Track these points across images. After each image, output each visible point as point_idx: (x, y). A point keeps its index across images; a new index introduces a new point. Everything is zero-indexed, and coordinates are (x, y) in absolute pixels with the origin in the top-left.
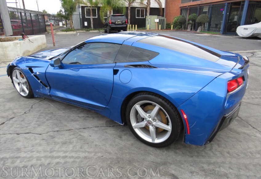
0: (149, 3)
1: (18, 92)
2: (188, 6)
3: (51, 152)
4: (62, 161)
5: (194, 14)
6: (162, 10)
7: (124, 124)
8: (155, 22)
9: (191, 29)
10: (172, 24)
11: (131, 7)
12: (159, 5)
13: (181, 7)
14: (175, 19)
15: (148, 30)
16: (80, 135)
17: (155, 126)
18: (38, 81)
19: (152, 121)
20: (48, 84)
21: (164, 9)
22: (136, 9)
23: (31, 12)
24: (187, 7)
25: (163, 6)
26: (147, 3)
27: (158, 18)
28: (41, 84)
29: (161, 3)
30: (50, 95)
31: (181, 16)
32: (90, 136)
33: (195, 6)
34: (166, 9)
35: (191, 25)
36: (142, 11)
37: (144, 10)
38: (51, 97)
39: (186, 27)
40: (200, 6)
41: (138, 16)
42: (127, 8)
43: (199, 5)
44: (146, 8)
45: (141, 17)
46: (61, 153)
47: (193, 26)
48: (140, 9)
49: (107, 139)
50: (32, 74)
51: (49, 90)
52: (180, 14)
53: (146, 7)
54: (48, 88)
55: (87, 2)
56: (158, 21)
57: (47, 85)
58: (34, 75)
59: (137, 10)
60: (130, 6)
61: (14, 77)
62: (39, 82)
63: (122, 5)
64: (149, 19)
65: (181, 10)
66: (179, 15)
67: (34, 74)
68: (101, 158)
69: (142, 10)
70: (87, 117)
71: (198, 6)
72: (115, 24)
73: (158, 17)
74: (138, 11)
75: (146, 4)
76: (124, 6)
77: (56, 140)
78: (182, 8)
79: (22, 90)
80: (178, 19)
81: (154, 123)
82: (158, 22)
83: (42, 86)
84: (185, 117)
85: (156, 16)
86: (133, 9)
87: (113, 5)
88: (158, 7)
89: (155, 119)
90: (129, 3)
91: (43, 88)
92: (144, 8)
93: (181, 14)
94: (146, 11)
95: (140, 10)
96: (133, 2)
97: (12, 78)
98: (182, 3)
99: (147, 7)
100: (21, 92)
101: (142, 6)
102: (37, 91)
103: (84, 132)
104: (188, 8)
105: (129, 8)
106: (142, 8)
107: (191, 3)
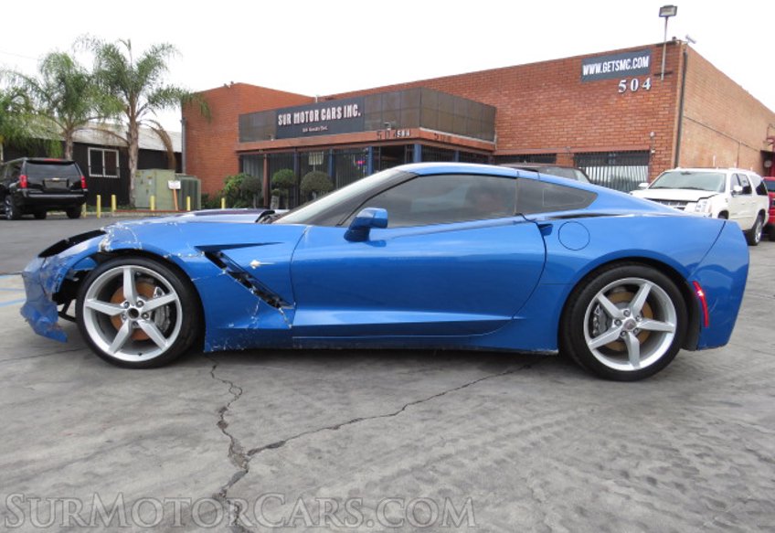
0: (134, 136)
2: (264, 150)
5: (287, 170)
6: (174, 159)
8: (171, 187)
10: (222, 197)
11: (73, 143)
12: (165, 143)
13: (239, 152)
14: (231, 181)
15: (151, 212)
21: (178, 155)
22: (89, 149)
24: (262, 152)
25: (177, 146)
26: (129, 135)
27: (177, 179)
28: (260, 298)
30: (292, 328)
31: (242, 176)
33: (284, 151)
34: (187, 157)
35: (278, 199)
36: (111, 157)
37: (116, 153)
40: (299, 150)
41: (97, 169)
42: (63, 143)
43: (297, 148)
44: (124, 150)
45: (107, 174)
48: (103, 150)
52: (237, 171)
53: (125, 146)
56: (179, 187)
58: (230, 272)
59: (92, 151)
62: (252, 292)
64: (150, 178)
65: (241, 160)
67: (229, 269)
69: (111, 152)
71: (294, 150)
72: (41, 188)
73: (178, 174)
74: (96, 156)
75: (126, 138)
76: (55, 138)
78: (243, 154)
80: (239, 182)
82: (177, 190)
83: (261, 304)
85: (171, 173)
86: (80, 147)
88: (162, 150)
91: (262, 311)
92: (118, 148)
94: (124, 157)
95: (101, 152)
98: (241, 141)
99: (129, 145)
101: (110, 143)
104: (262, 155)
105: (70, 144)
106: (110, 147)
107: (273, 143)
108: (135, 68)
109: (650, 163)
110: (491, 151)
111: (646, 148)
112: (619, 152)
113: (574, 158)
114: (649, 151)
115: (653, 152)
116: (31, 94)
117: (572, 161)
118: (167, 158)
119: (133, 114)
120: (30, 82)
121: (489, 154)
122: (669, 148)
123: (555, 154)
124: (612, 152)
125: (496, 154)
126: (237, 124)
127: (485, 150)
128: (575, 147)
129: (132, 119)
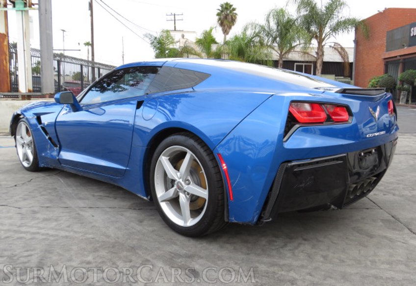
0: (320, 54)
1: (20, 161)
2: (400, 56)
3: (20, 226)
4: (29, 236)
5: (411, 71)
6: (347, 67)
7: (149, 197)
9: (407, 101)
11: (284, 61)
12: (342, 57)
13: (385, 59)
14: (373, 81)
16: (78, 214)
17: (188, 194)
18: (46, 136)
19: (183, 183)
20: (59, 141)
21: (351, 64)
22: (295, 64)
23: (100, 66)
24: (399, 58)
25: (351, 59)
26: (317, 53)
28: (49, 141)
29: (347, 53)
30: (58, 159)
31: (386, 76)
32: (93, 216)
33: (411, 56)
34: (355, 64)
35: (405, 93)
36: (308, 68)
37: (311, 66)
38: (61, 164)
39: (398, 98)
42: (276, 62)
44: (315, 63)
46: (34, 229)
47: (410, 94)
48: (304, 64)
49: (118, 221)
50: (39, 126)
51: (58, 151)
52: (383, 73)
53: (315, 60)
54: (58, 148)
55: (202, 51)
57: (57, 142)
58: (41, 127)
59: (297, 66)
60: (281, 58)
61: (18, 136)
62: (47, 138)
63: (266, 56)
65: (386, 65)
66: (382, 75)
67: (42, 125)
68: (91, 240)
69: (308, 65)
70: (106, 196)
73: (336, 77)
74: (299, 67)
75: (316, 56)
76: (270, 59)
77: (38, 215)
78: (387, 60)
79: (25, 159)
80: (379, 81)
81: (185, 187)
83: (50, 145)
84: (224, 166)
86: (289, 63)
87: (249, 57)
88: (340, 61)
89: (188, 180)
90: (281, 53)
91: (51, 148)
92: (310, 62)
93: (386, 71)
94: (315, 67)
95: (302, 66)
96: (289, 51)
97: (15, 138)
98: (387, 51)
99: (317, 60)
100: (24, 161)
101: (307, 59)
102: (43, 154)
103: (86, 211)
104: (400, 60)
105: (281, 62)
106: (307, 62)
107: (407, 50)
108: (324, 9)
116: (262, 35)
118: (344, 66)
119: (320, 39)
120: (262, 28)
126: (385, 39)
129: (320, 43)
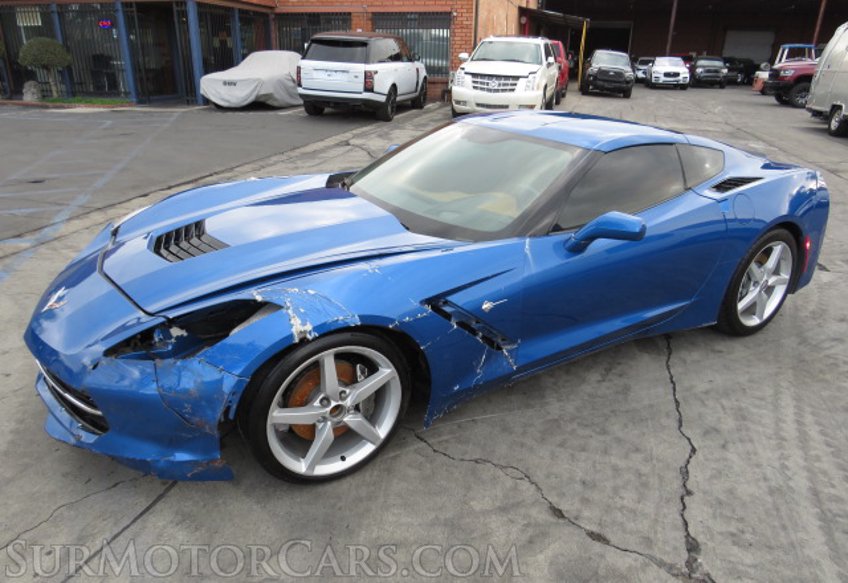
109: (453, 26)
110: (271, 8)
111: (448, 9)
112: (420, 14)
113: (372, 20)
114: (450, 13)
115: (455, 14)
117: (370, 22)
121: (269, 11)
122: (469, 11)
123: (350, 14)
124: (412, 13)
125: (277, 11)
127: (265, 7)
128: (372, 6)
